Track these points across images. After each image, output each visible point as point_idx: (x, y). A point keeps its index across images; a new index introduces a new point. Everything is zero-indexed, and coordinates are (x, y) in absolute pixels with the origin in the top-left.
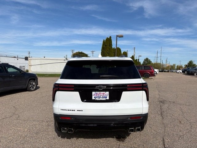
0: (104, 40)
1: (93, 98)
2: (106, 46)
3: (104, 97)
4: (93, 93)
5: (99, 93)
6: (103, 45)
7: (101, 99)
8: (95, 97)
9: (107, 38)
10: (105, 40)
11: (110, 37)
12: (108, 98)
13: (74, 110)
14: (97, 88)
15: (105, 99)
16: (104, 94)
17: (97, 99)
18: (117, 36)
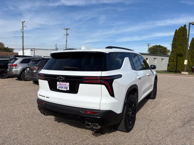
0: (176, 30)
2: (178, 36)
3: (66, 88)
4: (58, 83)
5: (62, 83)
7: (63, 89)
8: (59, 87)
9: (181, 27)
10: (178, 30)
11: (185, 26)
13: (45, 97)
14: (58, 78)
15: (66, 90)
16: (65, 84)
17: (60, 89)
18: (190, 23)
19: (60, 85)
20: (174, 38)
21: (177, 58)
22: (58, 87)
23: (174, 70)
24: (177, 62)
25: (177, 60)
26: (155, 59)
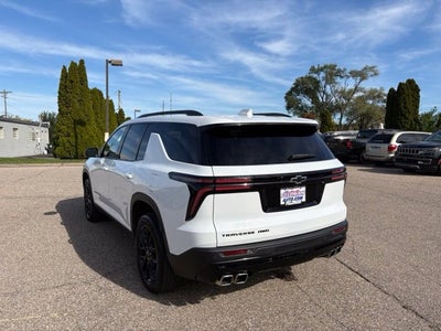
0: (64, 67)
1: (282, 203)
3: (298, 198)
4: (282, 191)
5: (290, 190)
6: (61, 79)
7: (295, 202)
8: (284, 201)
11: (82, 62)
12: (304, 200)
13: (253, 233)
14: (293, 180)
15: (299, 202)
16: (298, 191)
17: (288, 203)
18: (108, 62)
19: (286, 195)
20: (61, 84)
21: (75, 129)
22: (282, 200)
23: (73, 154)
24: (76, 137)
25: (75, 132)
26: (15, 129)
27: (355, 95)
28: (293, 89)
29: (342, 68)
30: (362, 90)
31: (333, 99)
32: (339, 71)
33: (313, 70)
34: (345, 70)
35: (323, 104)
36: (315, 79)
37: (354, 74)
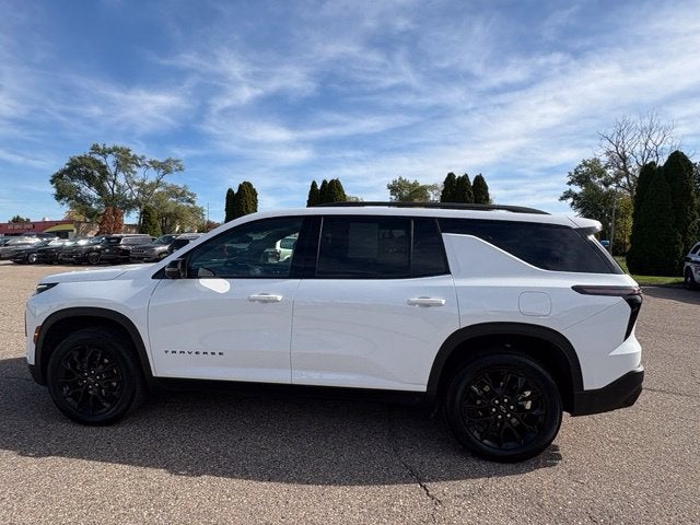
27: (156, 190)
28: (65, 171)
29: (139, 155)
30: (163, 185)
31: (128, 192)
32: (135, 157)
33: (95, 149)
34: (144, 157)
35: (114, 196)
36: (99, 162)
37: (156, 165)
